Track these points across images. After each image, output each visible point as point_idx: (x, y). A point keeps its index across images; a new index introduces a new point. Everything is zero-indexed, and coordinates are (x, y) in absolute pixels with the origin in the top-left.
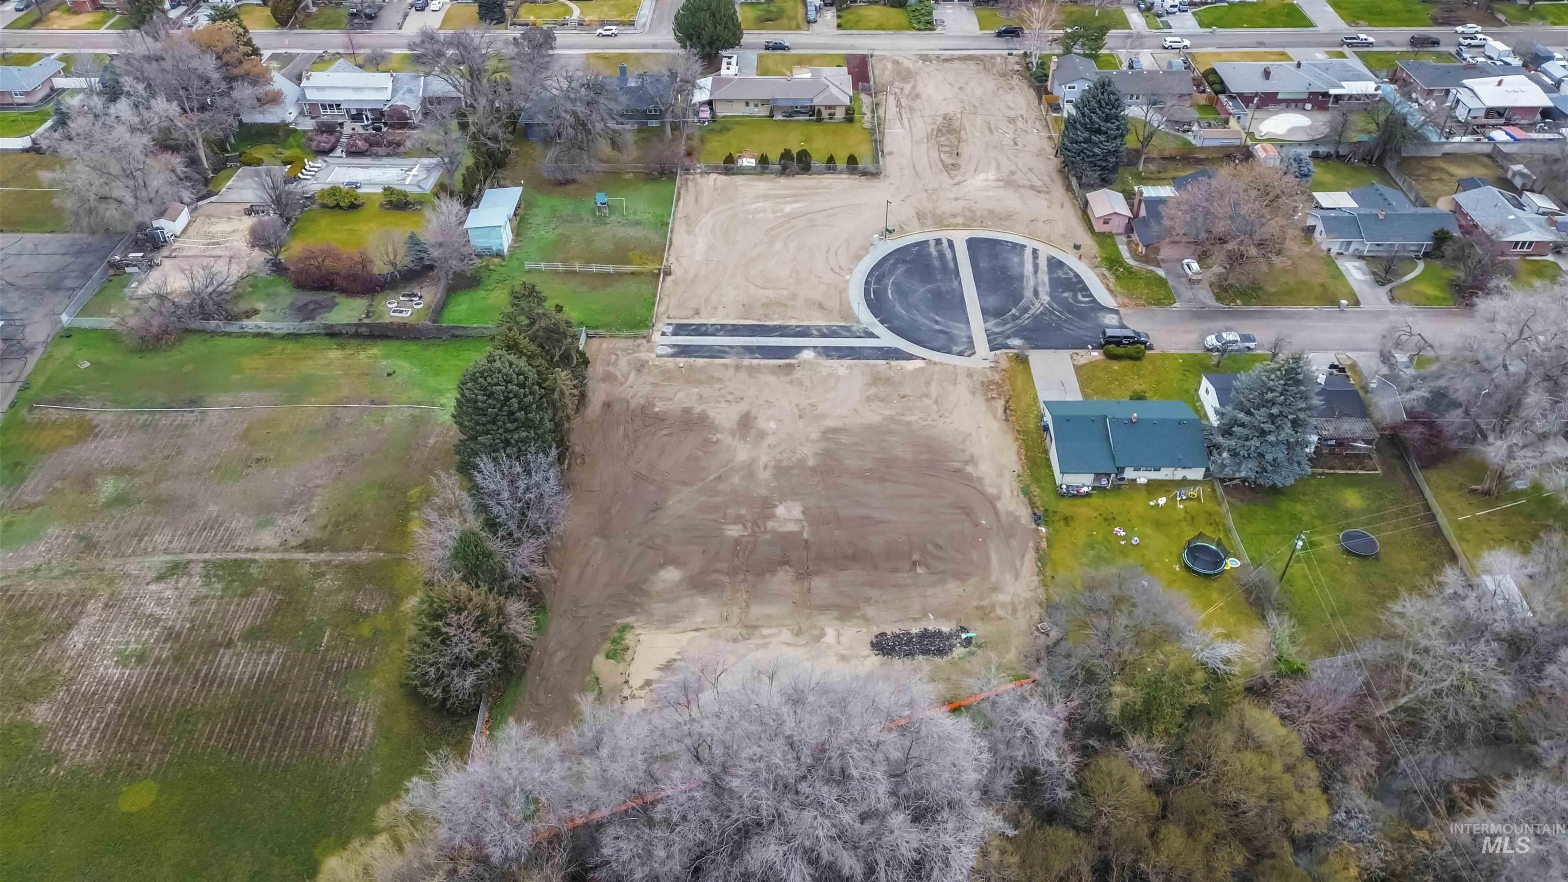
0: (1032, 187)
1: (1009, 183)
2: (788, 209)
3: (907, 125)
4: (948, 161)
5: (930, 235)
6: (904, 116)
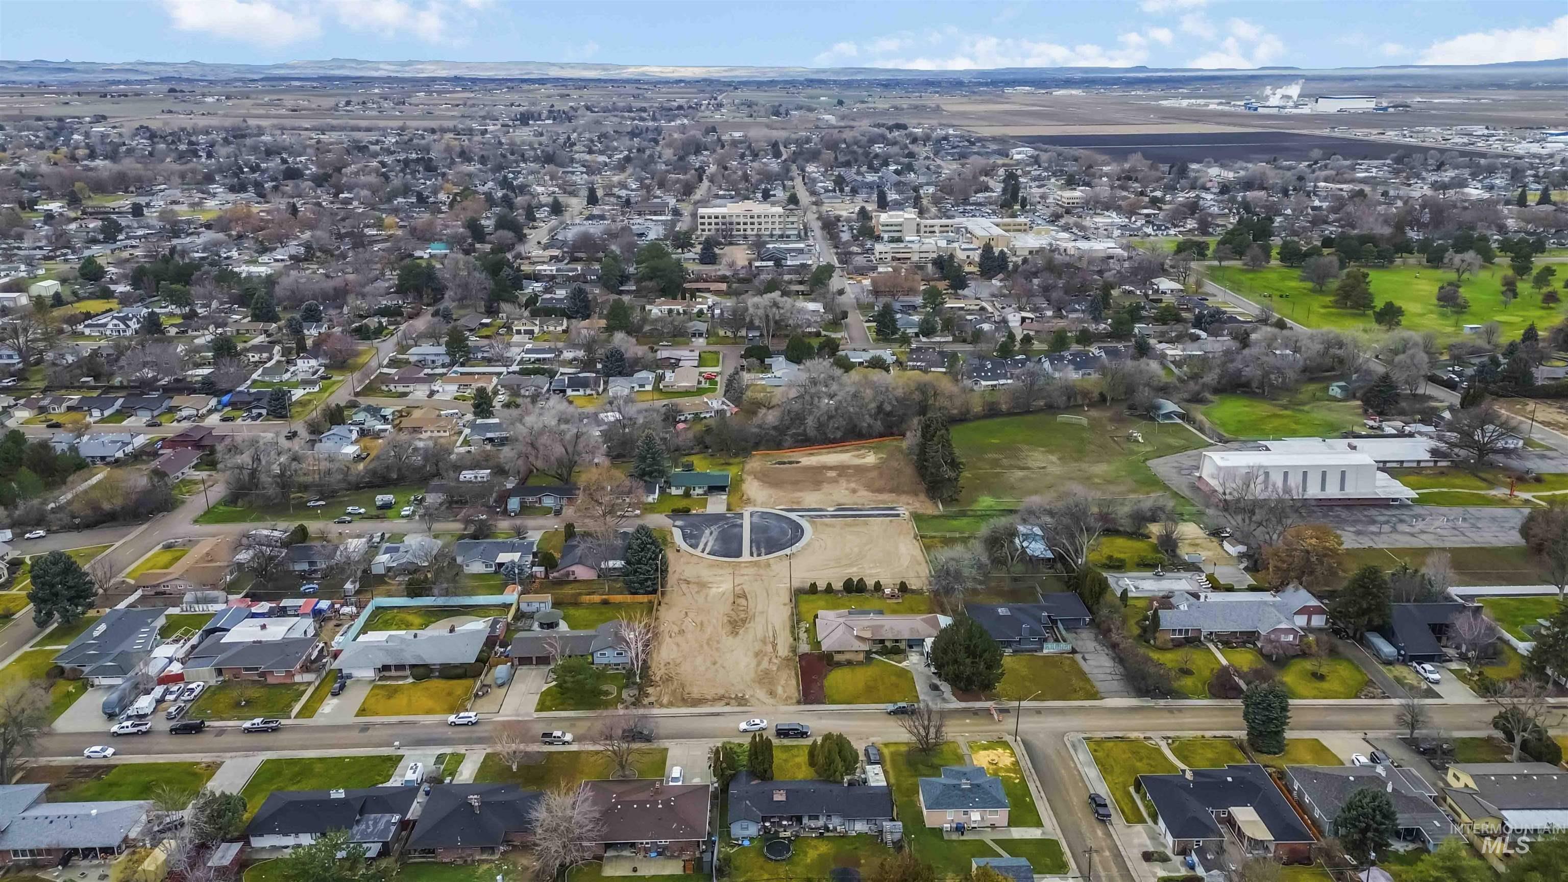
0: (688, 583)
1: (703, 585)
2: (855, 569)
3: (770, 626)
4: (742, 601)
5: (764, 557)
6: (771, 634)
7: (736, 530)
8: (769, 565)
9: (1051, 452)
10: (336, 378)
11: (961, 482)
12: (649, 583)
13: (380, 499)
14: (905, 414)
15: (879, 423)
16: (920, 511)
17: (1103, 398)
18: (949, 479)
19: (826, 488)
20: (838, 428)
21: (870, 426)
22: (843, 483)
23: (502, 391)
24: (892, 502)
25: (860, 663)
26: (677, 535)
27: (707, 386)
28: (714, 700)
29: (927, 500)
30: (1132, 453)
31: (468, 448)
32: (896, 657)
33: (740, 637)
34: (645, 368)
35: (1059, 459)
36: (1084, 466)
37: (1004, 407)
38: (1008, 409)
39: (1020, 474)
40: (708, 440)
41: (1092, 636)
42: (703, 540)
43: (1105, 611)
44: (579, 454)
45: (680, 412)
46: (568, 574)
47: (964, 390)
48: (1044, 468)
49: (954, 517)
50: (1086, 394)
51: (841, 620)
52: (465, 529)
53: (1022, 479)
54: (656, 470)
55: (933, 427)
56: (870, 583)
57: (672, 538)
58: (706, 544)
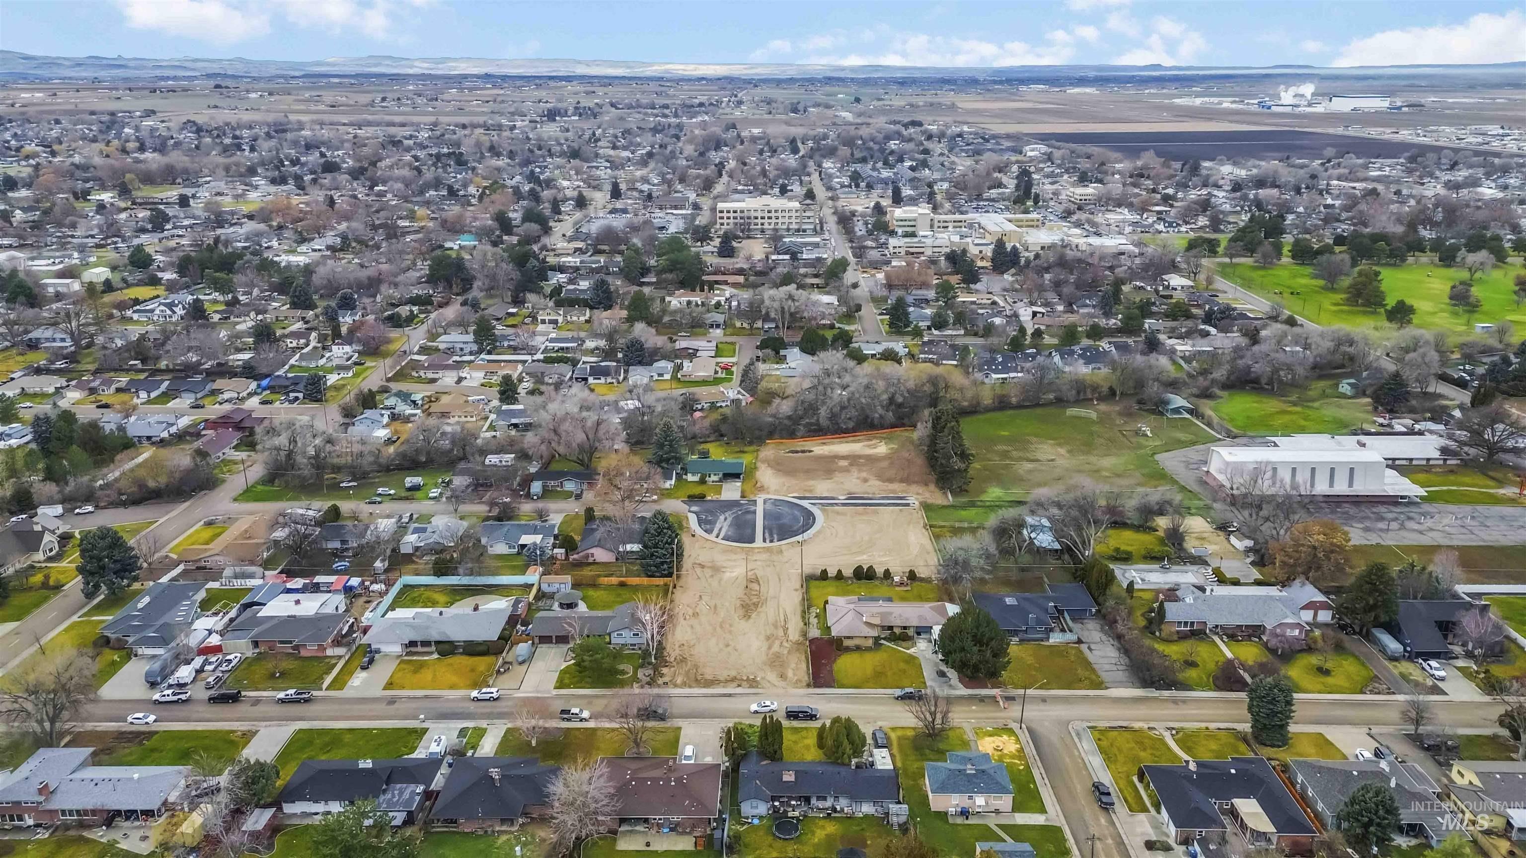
0: (703, 567)
1: (717, 569)
2: (865, 557)
3: (781, 611)
4: (755, 586)
5: (776, 544)
6: (782, 618)
7: (749, 517)
8: (781, 552)
9: (1060, 445)
10: (369, 364)
11: (971, 472)
12: (665, 566)
13: (410, 481)
14: (915, 406)
15: (891, 414)
16: (930, 501)
17: (1112, 392)
18: (959, 470)
19: (838, 477)
20: (850, 419)
21: (881, 416)
22: (855, 472)
23: (527, 378)
24: (903, 491)
25: (868, 649)
26: (693, 520)
27: (724, 376)
28: (727, 681)
29: (937, 490)
30: (1140, 447)
31: (494, 433)
32: (904, 644)
33: (751, 621)
34: (664, 357)
35: (1069, 452)
36: (1093, 459)
37: (1014, 400)
38: (1018, 402)
39: (1029, 466)
40: (724, 428)
41: (1098, 627)
42: (718, 526)
43: (1111, 603)
44: (600, 441)
45: (697, 401)
46: (587, 556)
47: (975, 383)
48: (1052, 460)
49: (964, 507)
50: (1095, 388)
51: (852, 606)
52: (490, 511)
53: (1030, 471)
54: (673, 457)
55: (944, 418)
56: (880, 571)
57: (688, 523)
58: (720, 530)
